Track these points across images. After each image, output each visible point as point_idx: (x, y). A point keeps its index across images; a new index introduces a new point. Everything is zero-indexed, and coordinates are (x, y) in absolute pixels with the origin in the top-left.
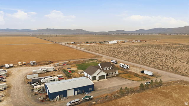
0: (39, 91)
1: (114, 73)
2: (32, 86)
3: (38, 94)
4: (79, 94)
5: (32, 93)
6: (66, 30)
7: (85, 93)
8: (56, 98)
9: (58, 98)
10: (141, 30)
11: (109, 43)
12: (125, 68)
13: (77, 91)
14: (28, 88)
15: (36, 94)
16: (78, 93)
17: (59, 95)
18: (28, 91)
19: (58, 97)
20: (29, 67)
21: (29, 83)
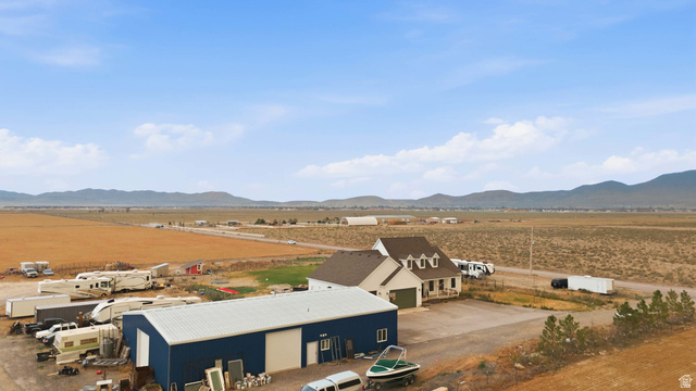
0: (83, 356)
1: (448, 284)
2: (41, 339)
3: (82, 371)
4: (330, 360)
5: (42, 367)
6: (164, 193)
7: (357, 356)
8: (205, 377)
9: (215, 375)
10: (439, 197)
11: (345, 222)
12: (473, 277)
13: (319, 339)
14: (17, 349)
15: (67, 371)
16: (323, 357)
17: (219, 362)
18: (17, 360)
19: (219, 370)
20: (17, 284)
21: (16, 330)
